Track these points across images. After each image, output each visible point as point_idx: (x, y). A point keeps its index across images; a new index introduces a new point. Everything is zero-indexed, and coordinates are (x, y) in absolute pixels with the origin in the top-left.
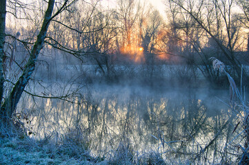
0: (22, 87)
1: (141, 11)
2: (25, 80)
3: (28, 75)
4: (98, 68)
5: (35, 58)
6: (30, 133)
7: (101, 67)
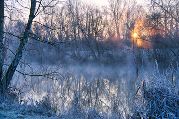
0: (14, 69)
1: (127, 6)
2: (16, 63)
3: (18, 60)
4: (91, 53)
5: (22, 48)
6: (21, 101)
7: (93, 52)
